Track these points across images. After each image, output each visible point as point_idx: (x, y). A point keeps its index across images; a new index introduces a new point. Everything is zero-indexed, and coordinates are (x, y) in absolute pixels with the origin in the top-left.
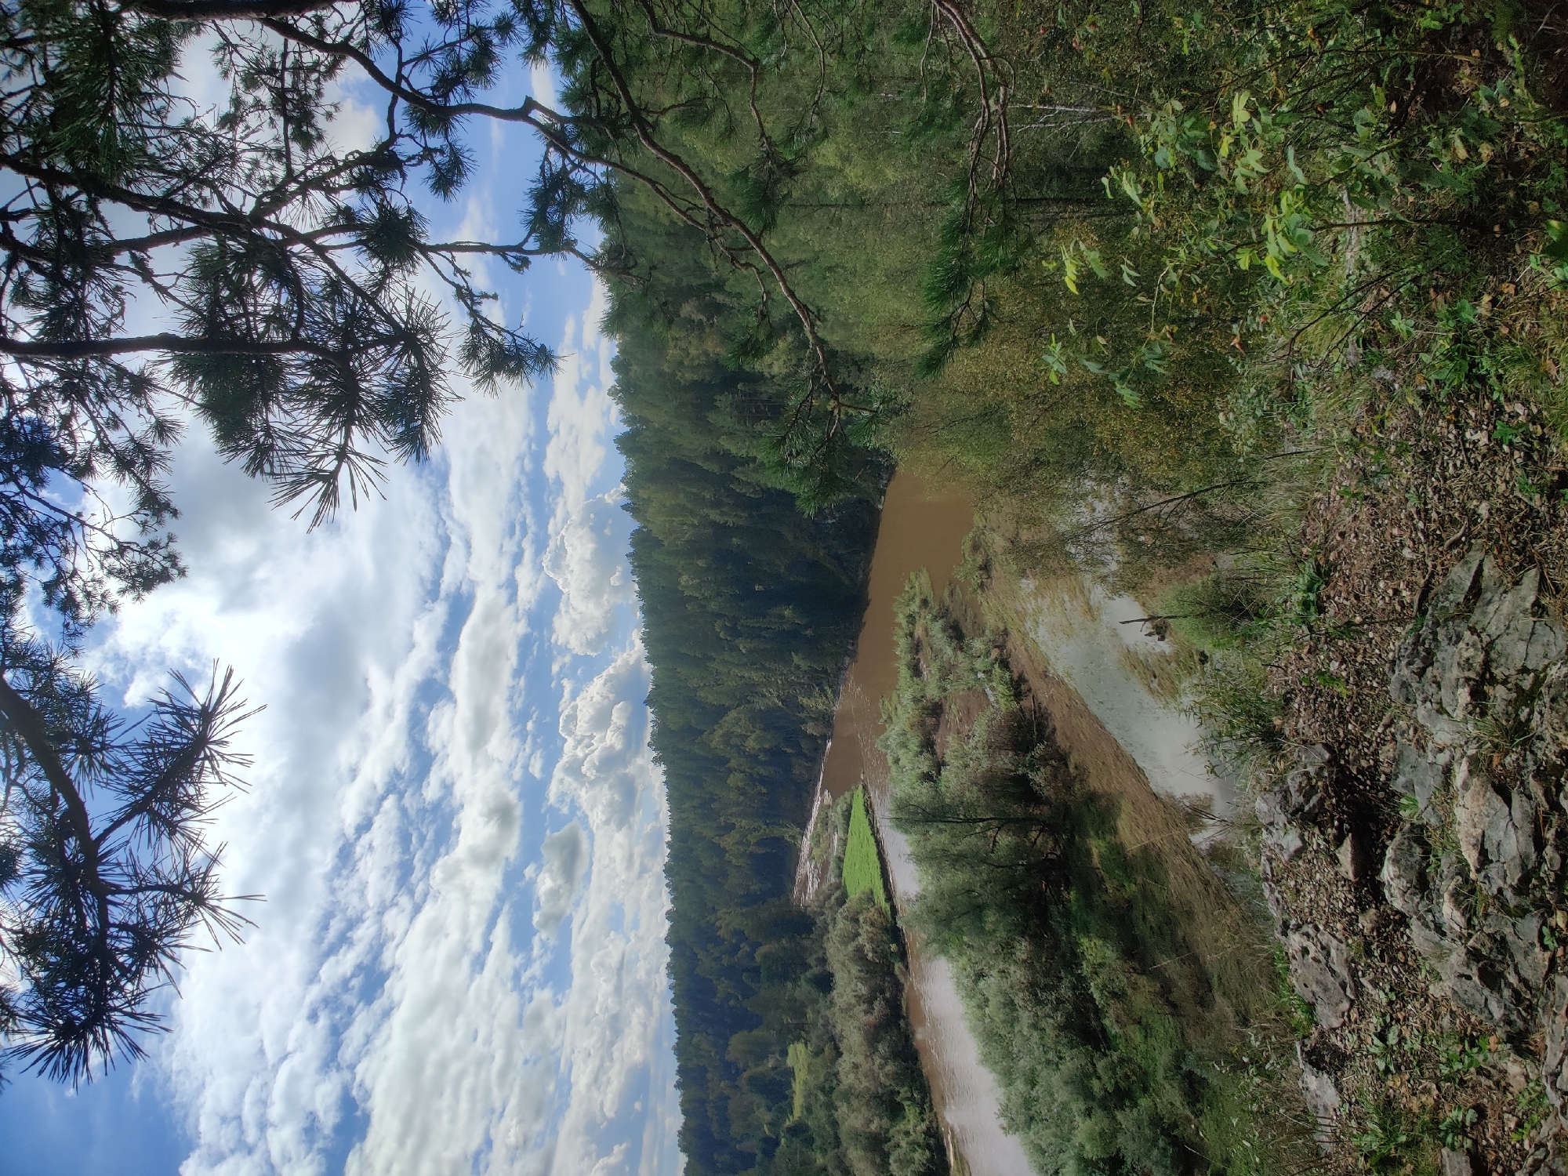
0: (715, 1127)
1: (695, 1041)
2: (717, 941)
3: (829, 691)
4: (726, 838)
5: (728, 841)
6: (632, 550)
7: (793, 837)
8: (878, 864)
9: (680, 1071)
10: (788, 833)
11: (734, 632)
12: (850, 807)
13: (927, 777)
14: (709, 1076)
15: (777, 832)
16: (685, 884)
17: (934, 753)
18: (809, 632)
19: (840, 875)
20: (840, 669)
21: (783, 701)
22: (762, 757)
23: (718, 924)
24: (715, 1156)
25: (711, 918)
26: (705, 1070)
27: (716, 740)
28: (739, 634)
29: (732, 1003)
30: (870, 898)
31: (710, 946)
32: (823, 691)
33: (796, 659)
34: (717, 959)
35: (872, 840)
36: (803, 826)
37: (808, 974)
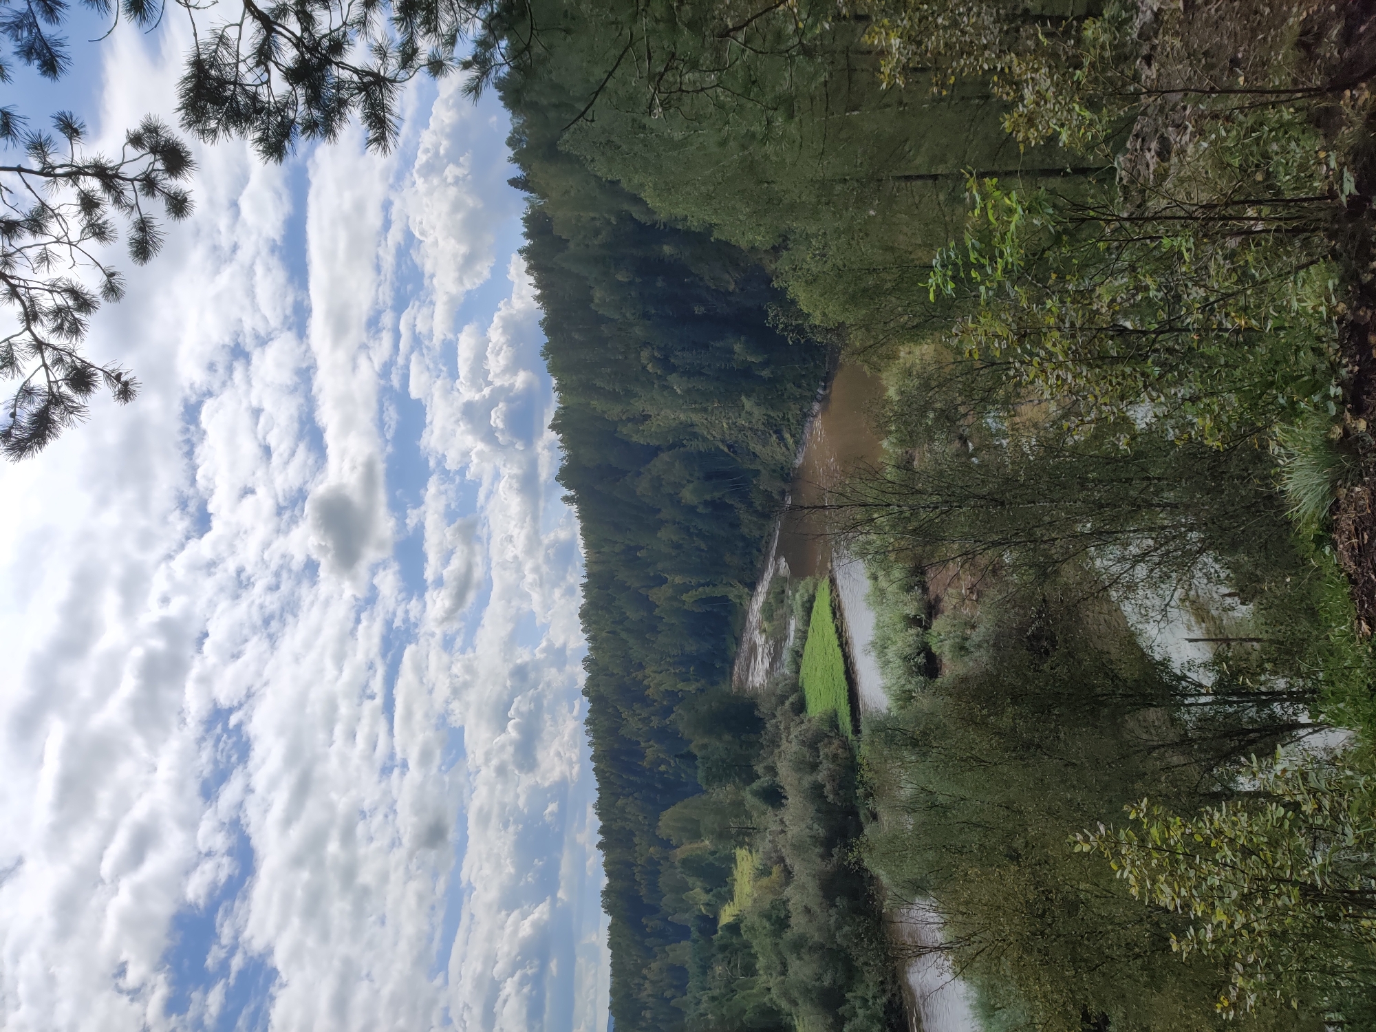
0: (643, 892)
1: (620, 803)
2: (645, 701)
3: (790, 441)
4: (655, 590)
5: (659, 595)
6: (527, 243)
7: (740, 597)
8: (844, 684)
9: (602, 831)
10: (734, 592)
11: (667, 365)
12: (812, 599)
13: (914, 621)
14: (636, 840)
15: (719, 592)
16: (604, 634)
17: (925, 590)
18: (766, 373)
19: (798, 672)
20: (805, 415)
21: (729, 447)
22: (700, 510)
23: (645, 682)
24: (644, 920)
25: (640, 675)
26: (631, 833)
27: (643, 487)
28: (672, 369)
29: (663, 768)
30: (833, 720)
31: (636, 706)
32: (781, 439)
33: (748, 404)
34: (646, 721)
35: (838, 651)
36: (752, 586)
37: (755, 785)
